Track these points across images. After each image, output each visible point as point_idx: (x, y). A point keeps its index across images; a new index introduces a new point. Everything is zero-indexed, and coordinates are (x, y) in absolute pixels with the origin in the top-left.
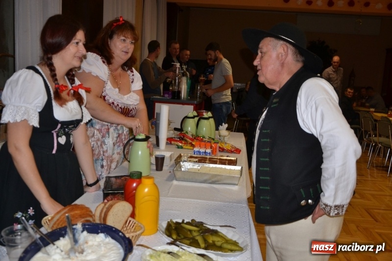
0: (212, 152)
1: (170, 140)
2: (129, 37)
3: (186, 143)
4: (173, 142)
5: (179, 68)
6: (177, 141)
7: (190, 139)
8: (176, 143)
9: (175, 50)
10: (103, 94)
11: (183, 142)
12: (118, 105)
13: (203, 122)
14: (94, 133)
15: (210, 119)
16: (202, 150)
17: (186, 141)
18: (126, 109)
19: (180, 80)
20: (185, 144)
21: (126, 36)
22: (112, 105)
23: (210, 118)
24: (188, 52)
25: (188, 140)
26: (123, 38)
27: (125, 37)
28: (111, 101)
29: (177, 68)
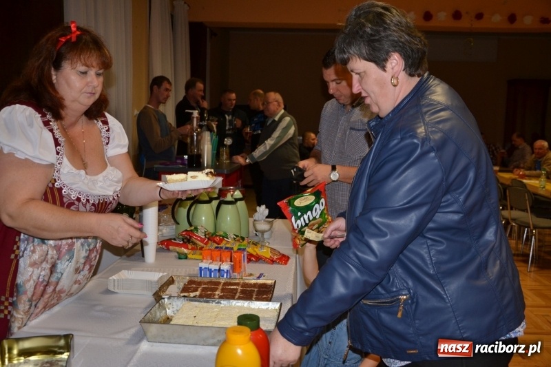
0: (233, 268)
1: (165, 245)
2: (94, 64)
3: (195, 248)
4: (171, 247)
5: (197, 117)
6: (178, 245)
7: (202, 240)
8: (177, 249)
10: (57, 185)
11: (190, 247)
12: (88, 200)
13: (226, 209)
14: (47, 254)
15: (239, 203)
16: (214, 267)
17: (194, 244)
18: (102, 203)
19: (199, 137)
20: (192, 249)
21: (88, 63)
22: (77, 203)
23: (237, 200)
24: (234, 96)
25: (197, 242)
26: (83, 69)
27: (87, 66)
28: (74, 196)
29: (194, 118)
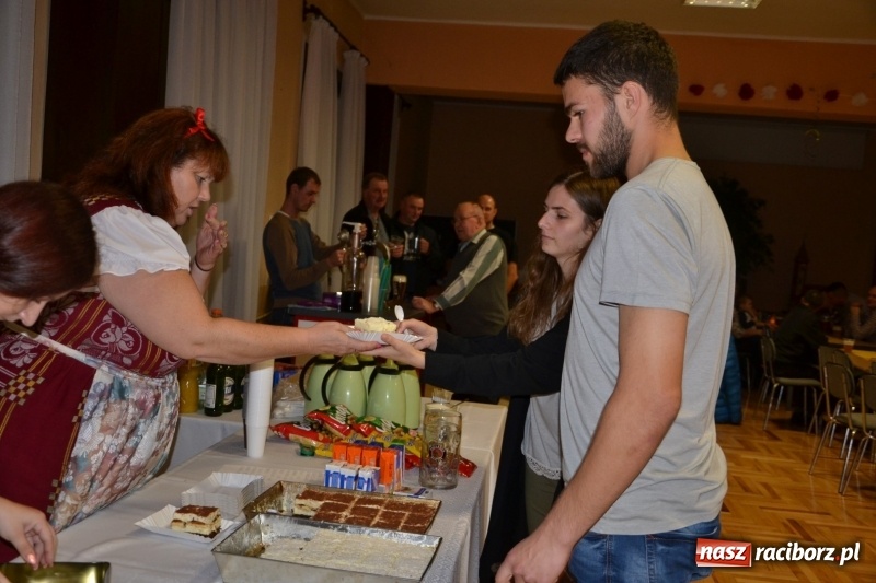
0: (379, 476)
1: (282, 431)
3: (329, 440)
4: (291, 436)
6: (303, 433)
7: (341, 428)
8: (302, 439)
9: (377, 195)
11: (321, 437)
13: (384, 380)
16: (349, 472)
17: (329, 433)
19: (362, 265)
20: (324, 441)
23: (402, 369)
24: (420, 202)
25: (333, 430)
29: (354, 235)
